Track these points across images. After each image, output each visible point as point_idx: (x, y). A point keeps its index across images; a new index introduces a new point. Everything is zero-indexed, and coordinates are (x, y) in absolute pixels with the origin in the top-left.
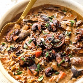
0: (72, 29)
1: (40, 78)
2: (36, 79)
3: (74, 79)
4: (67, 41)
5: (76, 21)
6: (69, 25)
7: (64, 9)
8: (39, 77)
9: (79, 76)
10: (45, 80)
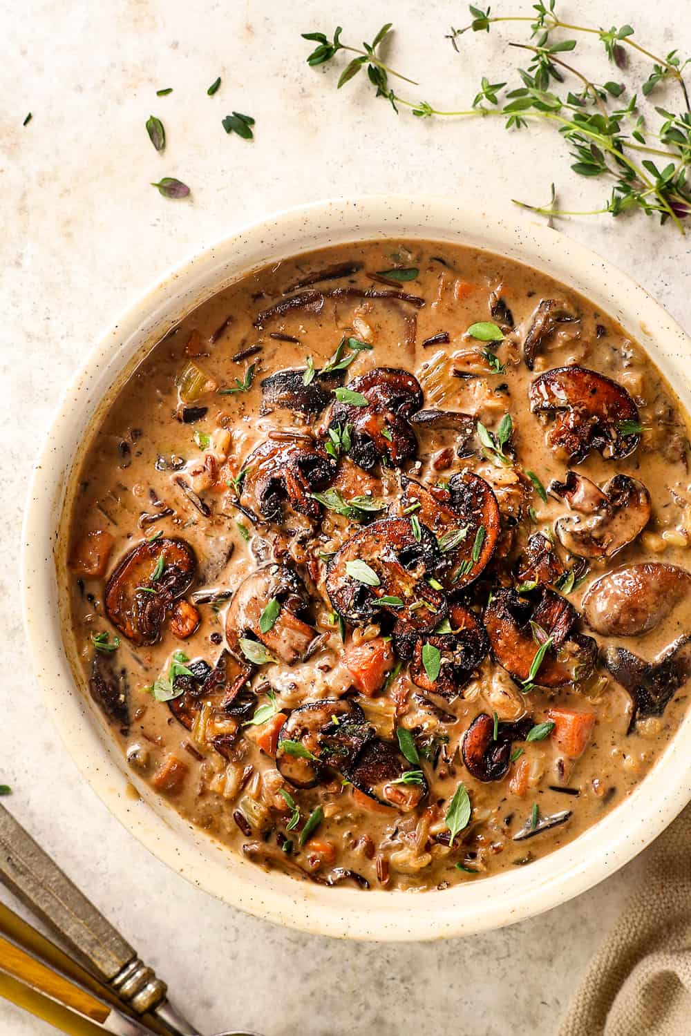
0: (503, 388)
1: (452, 813)
2: (436, 828)
3: (648, 725)
4: (510, 496)
5: (510, 321)
6: (474, 367)
7: (395, 257)
8: (441, 802)
9: (671, 695)
10: (483, 803)
